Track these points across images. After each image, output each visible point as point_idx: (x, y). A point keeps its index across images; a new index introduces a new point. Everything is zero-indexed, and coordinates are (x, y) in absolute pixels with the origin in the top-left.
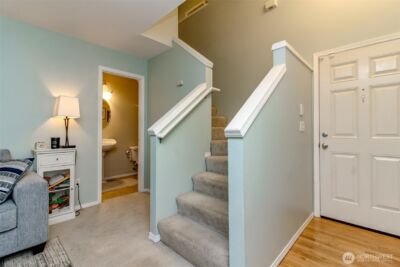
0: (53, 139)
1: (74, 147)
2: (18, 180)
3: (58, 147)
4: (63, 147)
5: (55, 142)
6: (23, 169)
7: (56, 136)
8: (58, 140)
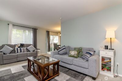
0: (105, 46)
1: (113, 49)
2: (91, 56)
3: (107, 49)
4: (109, 49)
5: (106, 47)
6: (92, 54)
7: (106, 45)
8: (107, 46)
